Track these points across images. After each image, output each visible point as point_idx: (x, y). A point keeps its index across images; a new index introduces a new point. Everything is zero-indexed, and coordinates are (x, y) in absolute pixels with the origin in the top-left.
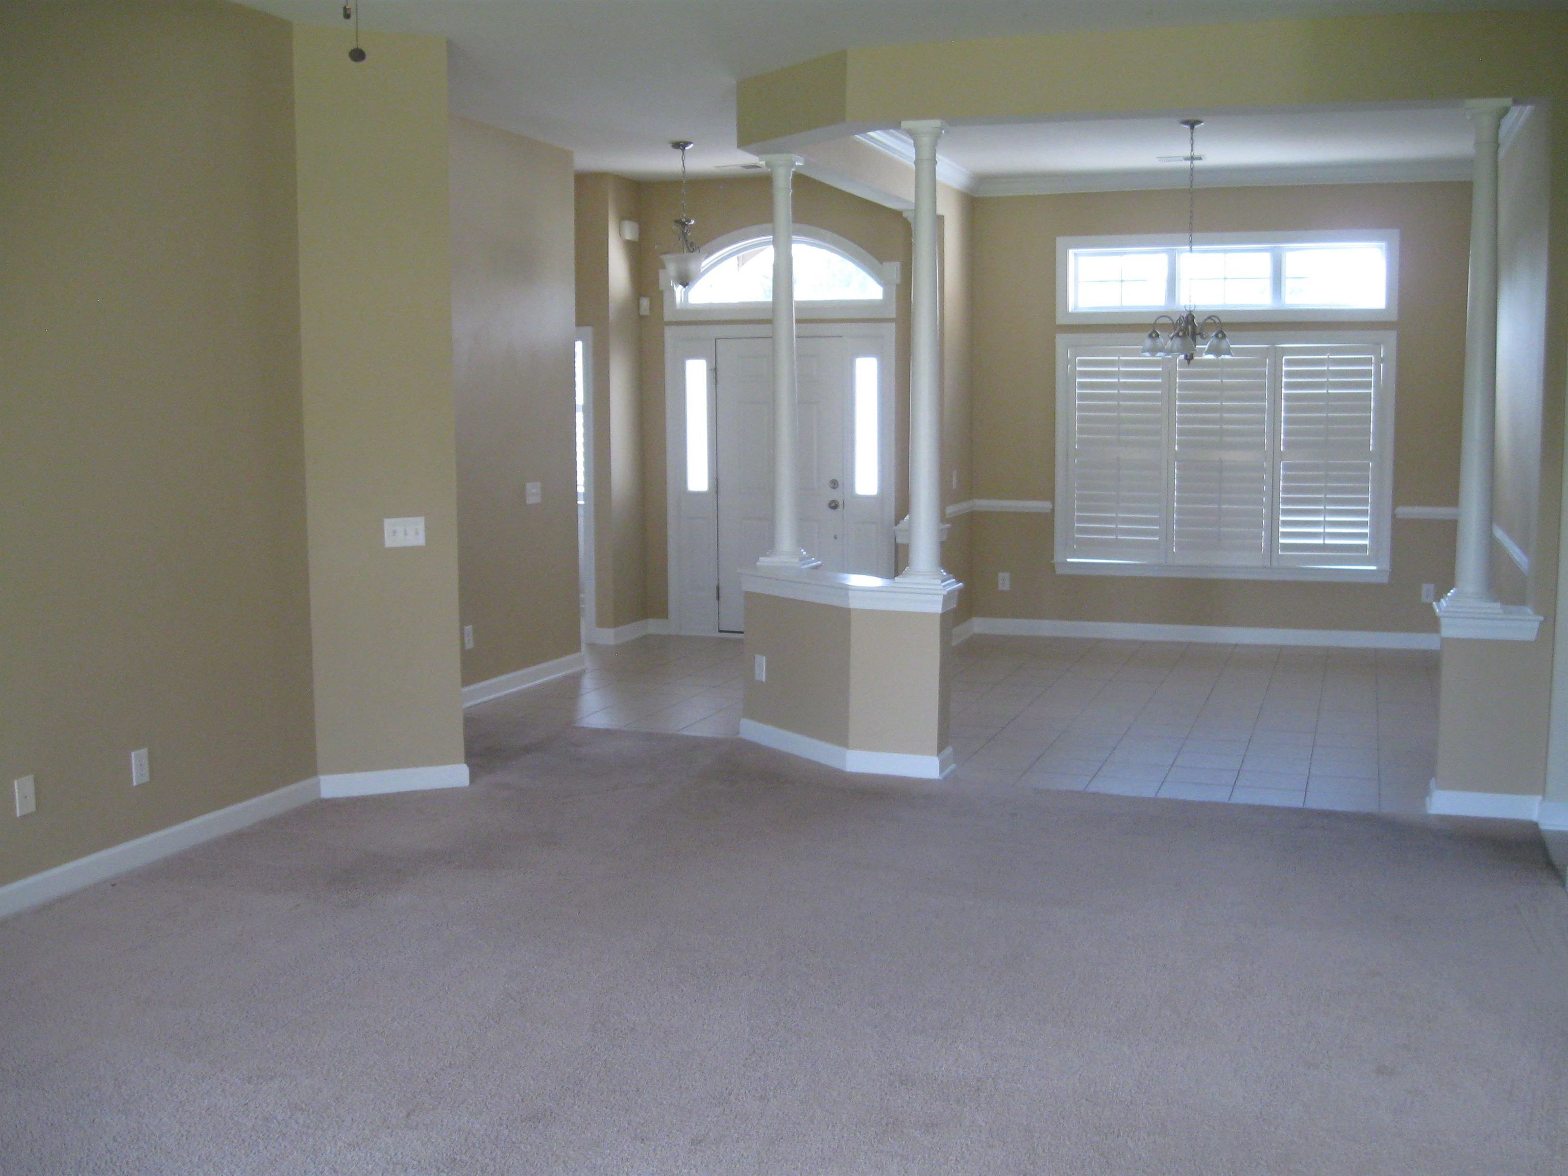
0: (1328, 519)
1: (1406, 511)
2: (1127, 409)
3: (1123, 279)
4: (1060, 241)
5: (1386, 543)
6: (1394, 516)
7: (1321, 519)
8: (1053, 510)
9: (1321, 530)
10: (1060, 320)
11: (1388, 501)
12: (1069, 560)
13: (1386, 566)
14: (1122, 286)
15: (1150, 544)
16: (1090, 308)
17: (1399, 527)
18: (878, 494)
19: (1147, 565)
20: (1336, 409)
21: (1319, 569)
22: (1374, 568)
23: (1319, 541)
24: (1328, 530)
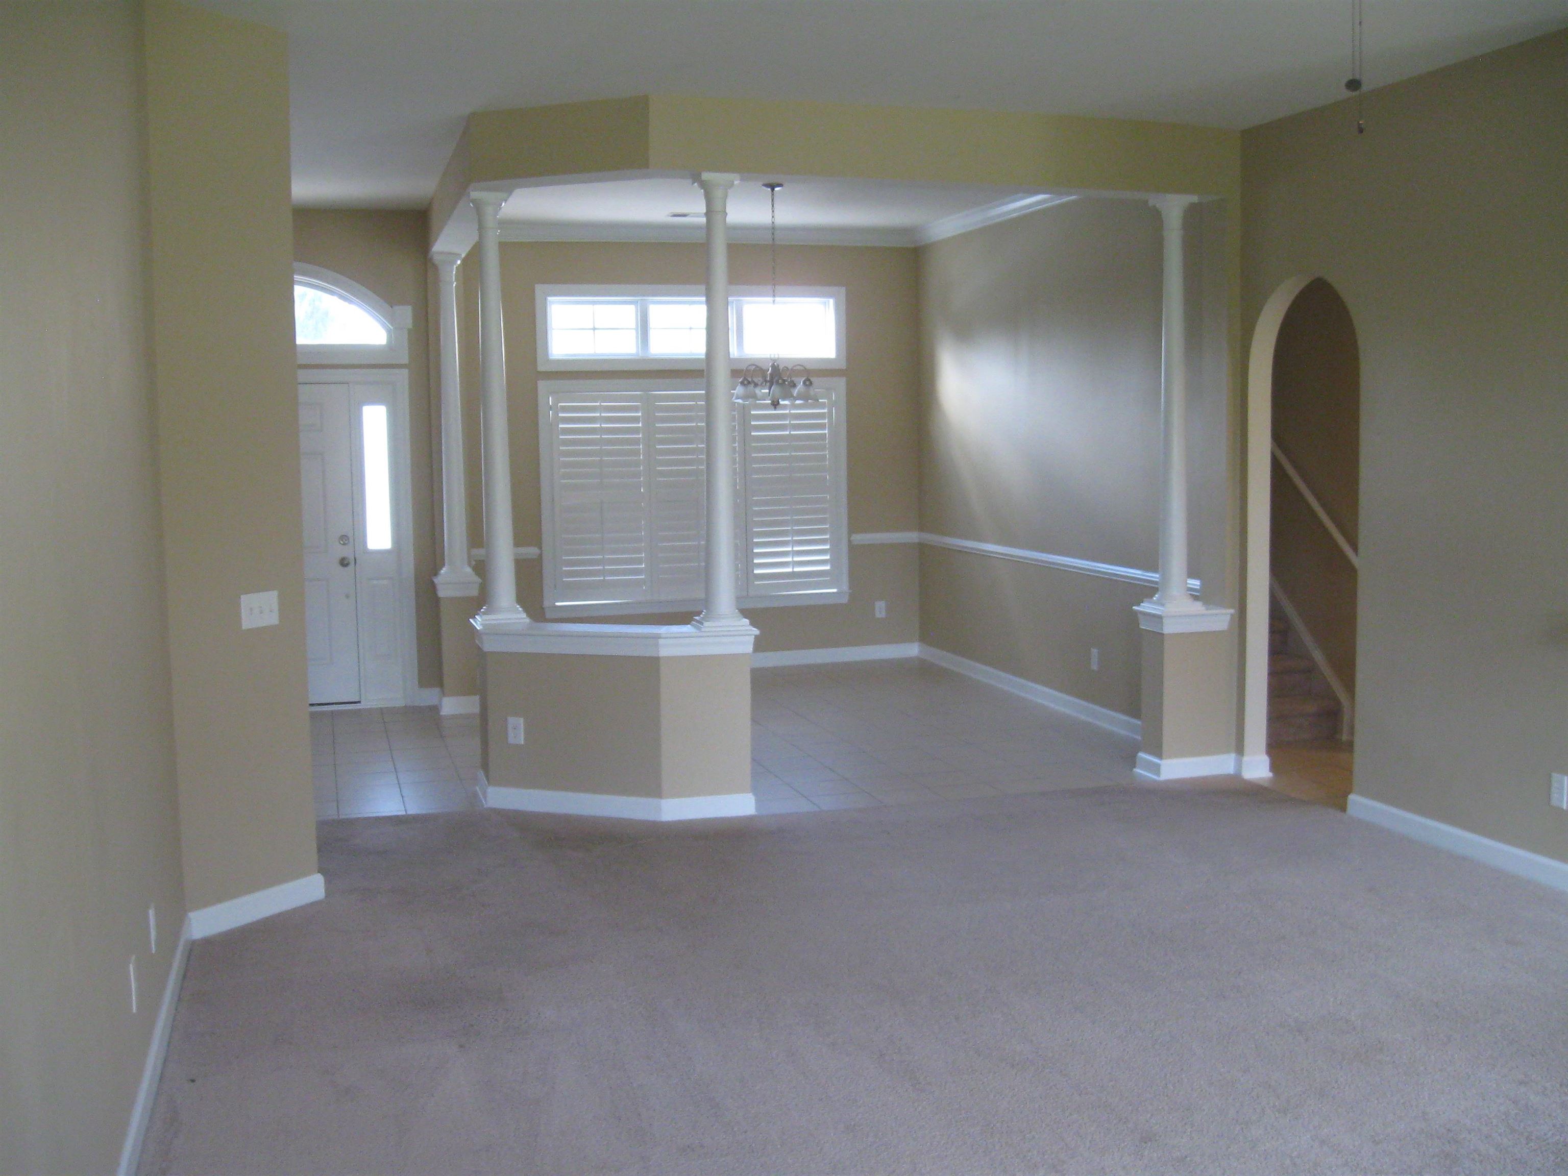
0: (796, 549)
1: (859, 538)
2: (610, 453)
3: (596, 327)
4: (539, 288)
5: (845, 569)
6: (850, 541)
7: (790, 549)
8: (541, 555)
9: (789, 559)
10: (541, 368)
11: (844, 530)
12: (557, 604)
13: (845, 587)
14: (594, 333)
15: (638, 583)
16: (567, 355)
17: (854, 550)
18: (392, 547)
19: (632, 603)
20: (797, 449)
21: (791, 595)
22: (835, 590)
23: (789, 570)
24: (797, 559)
